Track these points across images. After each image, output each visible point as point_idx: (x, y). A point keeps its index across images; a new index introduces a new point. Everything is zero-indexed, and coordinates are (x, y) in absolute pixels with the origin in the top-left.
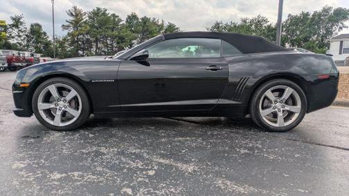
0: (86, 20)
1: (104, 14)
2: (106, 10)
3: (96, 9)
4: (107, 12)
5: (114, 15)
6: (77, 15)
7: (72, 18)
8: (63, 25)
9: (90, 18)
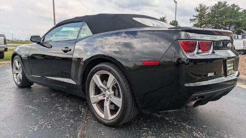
0: (209, 13)
1: (224, 5)
2: (226, 2)
3: (217, 3)
4: (227, 4)
5: (234, 5)
6: (201, 10)
7: (198, 13)
8: (191, 19)
9: (212, 10)
